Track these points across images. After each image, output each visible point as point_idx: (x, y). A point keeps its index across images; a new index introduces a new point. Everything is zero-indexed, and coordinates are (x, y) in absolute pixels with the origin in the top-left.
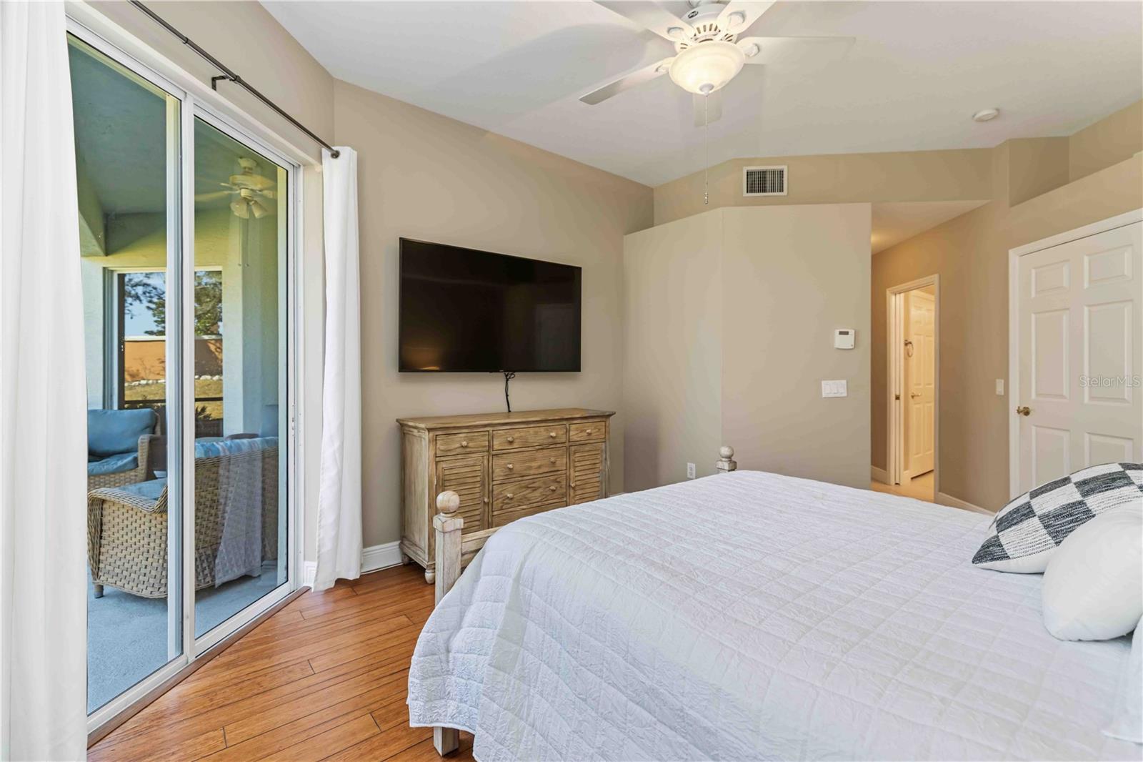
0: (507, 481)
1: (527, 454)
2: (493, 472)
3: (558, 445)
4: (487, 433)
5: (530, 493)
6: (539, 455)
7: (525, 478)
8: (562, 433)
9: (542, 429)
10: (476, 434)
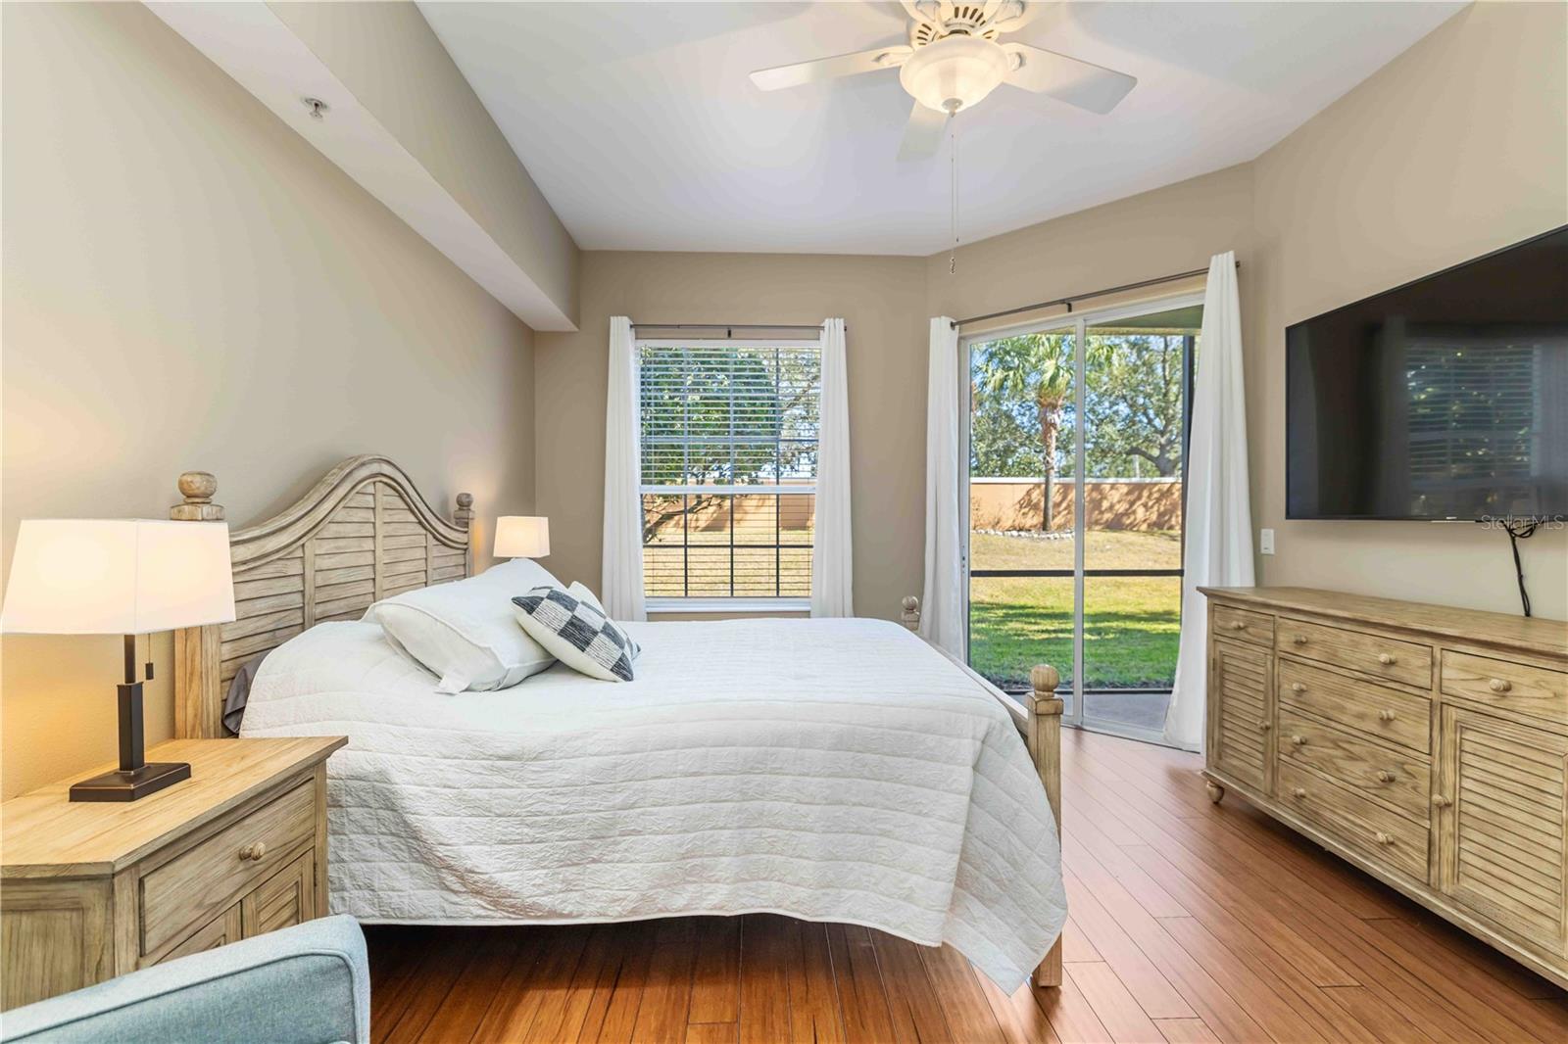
0: (1300, 712)
1: (1336, 679)
2: (1279, 687)
3: (1408, 689)
4: (1271, 618)
5: (1342, 758)
6: (1362, 691)
7: (1333, 724)
8: (1419, 663)
9: (1368, 640)
10: (1258, 616)
